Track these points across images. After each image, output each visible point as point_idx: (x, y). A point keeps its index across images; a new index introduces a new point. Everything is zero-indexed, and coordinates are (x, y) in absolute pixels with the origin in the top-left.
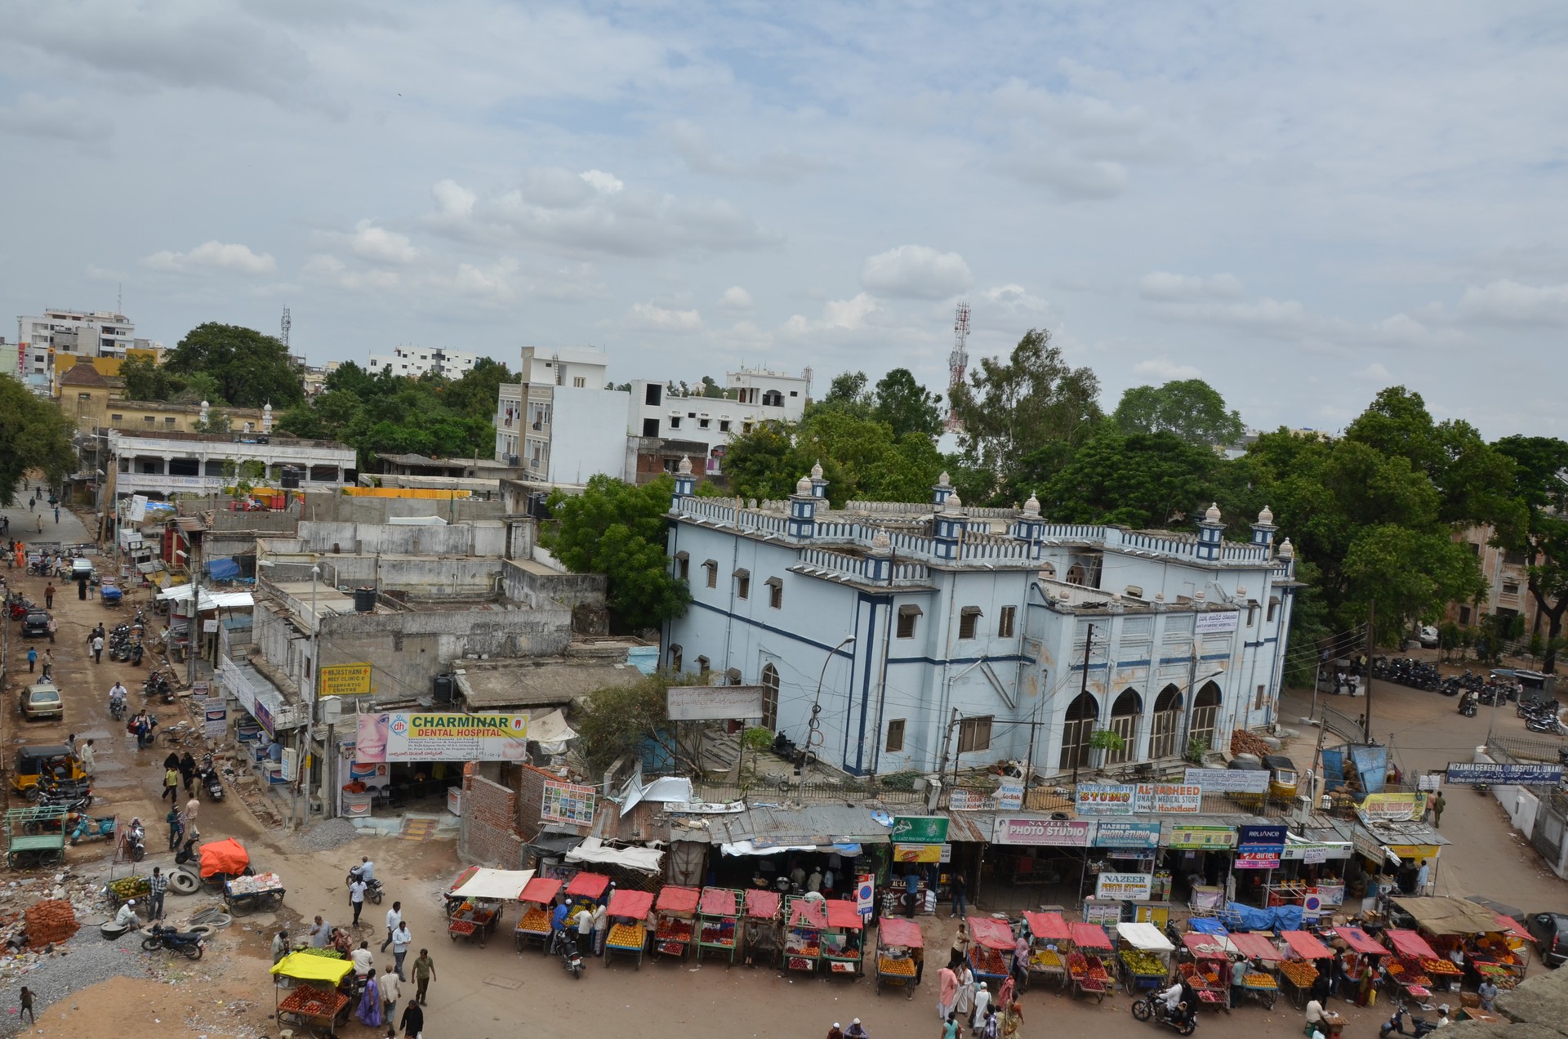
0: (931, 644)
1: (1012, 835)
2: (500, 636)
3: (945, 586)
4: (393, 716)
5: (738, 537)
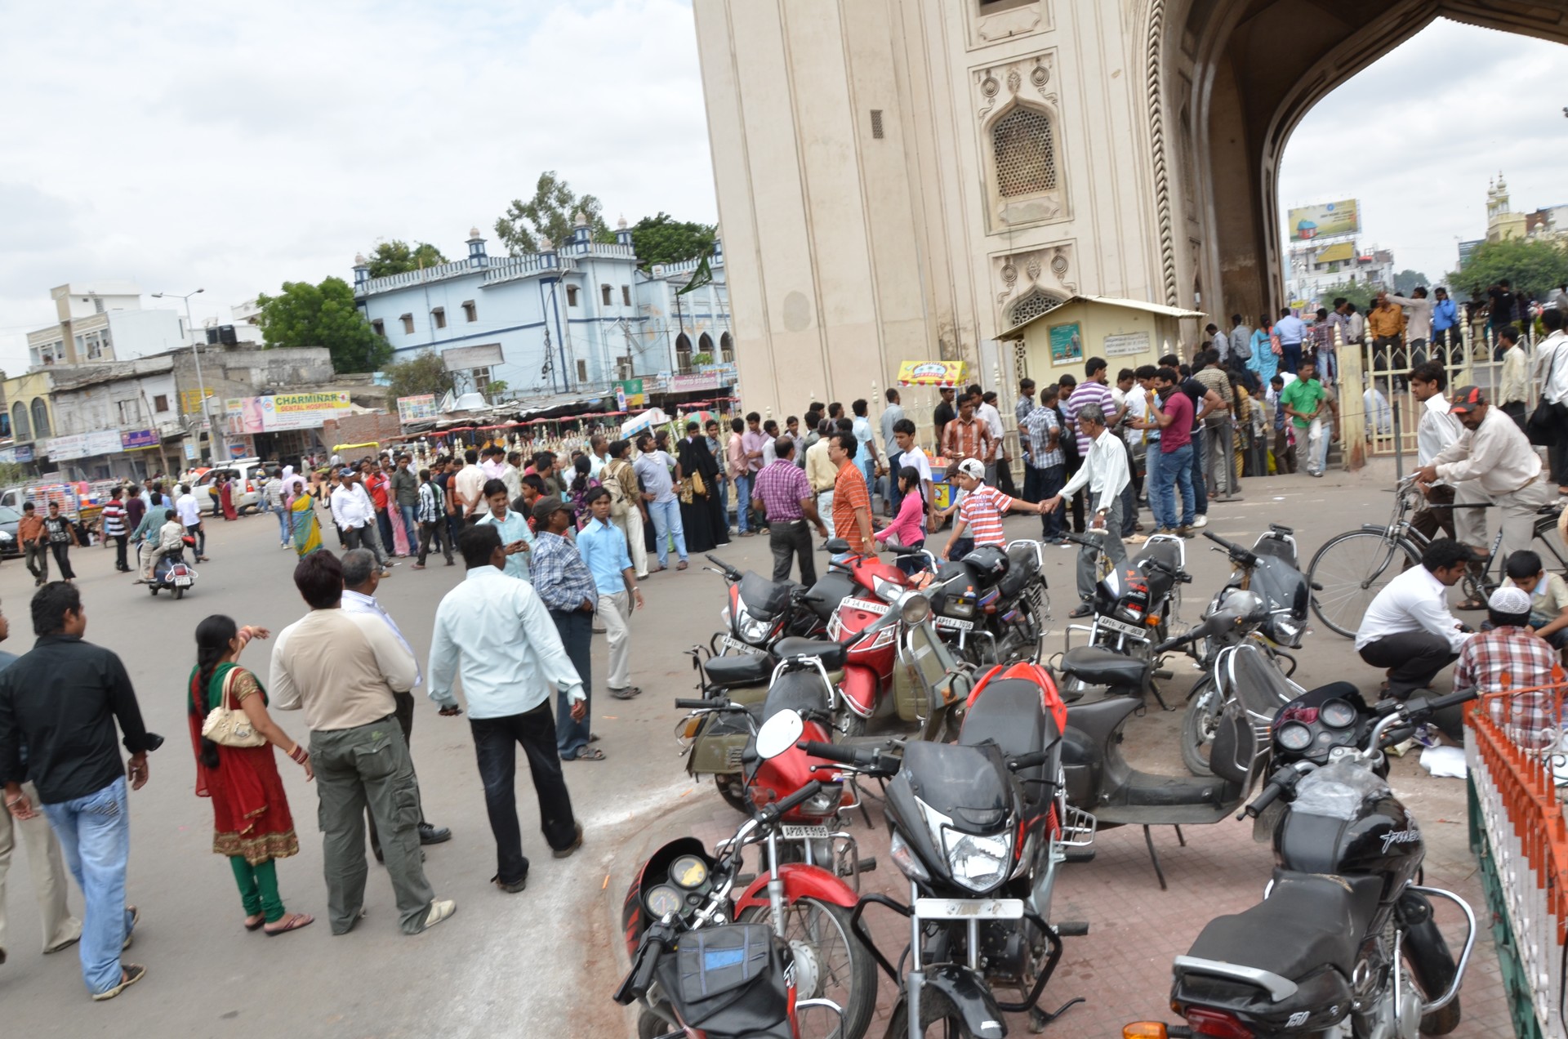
0: (589, 309)
1: (677, 386)
2: (288, 367)
3: (588, 269)
4: (263, 398)
5: (425, 286)
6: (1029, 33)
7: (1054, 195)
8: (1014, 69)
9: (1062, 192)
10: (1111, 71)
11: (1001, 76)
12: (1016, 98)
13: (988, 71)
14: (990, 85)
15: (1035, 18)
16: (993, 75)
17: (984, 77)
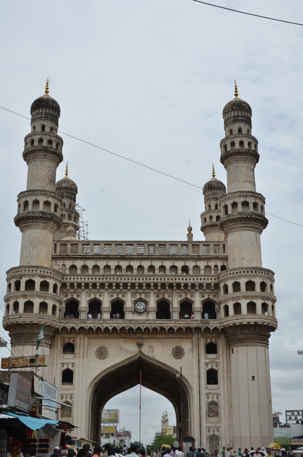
6: (70, 390)
7: (71, 418)
8: (67, 395)
9: (72, 419)
10: (83, 400)
11: (64, 396)
12: (66, 400)
13: (62, 395)
14: (62, 397)
15: (72, 388)
16: (63, 396)
17: (61, 396)
